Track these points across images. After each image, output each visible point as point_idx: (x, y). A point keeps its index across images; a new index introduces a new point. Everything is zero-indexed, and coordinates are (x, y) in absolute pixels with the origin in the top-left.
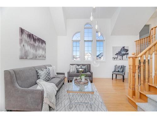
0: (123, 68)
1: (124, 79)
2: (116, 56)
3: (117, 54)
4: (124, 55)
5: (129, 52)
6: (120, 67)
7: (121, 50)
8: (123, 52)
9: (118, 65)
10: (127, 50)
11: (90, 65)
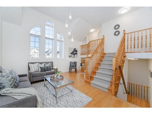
0: (75, 63)
1: (76, 71)
2: (71, 55)
3: (71, 53)
4: (75, 54)
5: (77, 52)
6: (74, 63)
7: (74, 51)
8: (75, 52)
9: (73, 61)
10: (77, 51)
11: (52, 63)
